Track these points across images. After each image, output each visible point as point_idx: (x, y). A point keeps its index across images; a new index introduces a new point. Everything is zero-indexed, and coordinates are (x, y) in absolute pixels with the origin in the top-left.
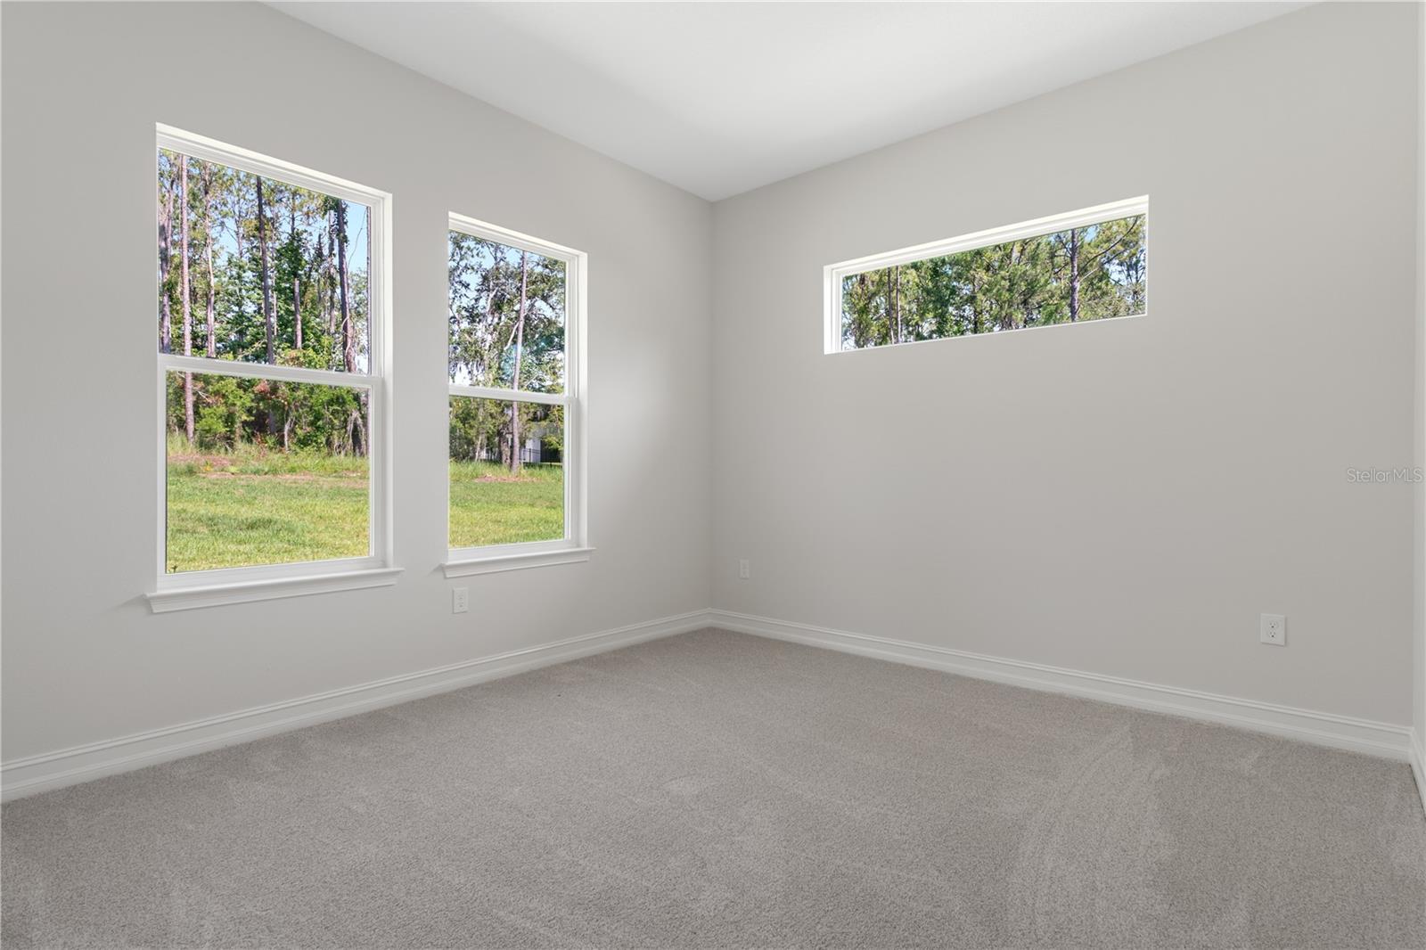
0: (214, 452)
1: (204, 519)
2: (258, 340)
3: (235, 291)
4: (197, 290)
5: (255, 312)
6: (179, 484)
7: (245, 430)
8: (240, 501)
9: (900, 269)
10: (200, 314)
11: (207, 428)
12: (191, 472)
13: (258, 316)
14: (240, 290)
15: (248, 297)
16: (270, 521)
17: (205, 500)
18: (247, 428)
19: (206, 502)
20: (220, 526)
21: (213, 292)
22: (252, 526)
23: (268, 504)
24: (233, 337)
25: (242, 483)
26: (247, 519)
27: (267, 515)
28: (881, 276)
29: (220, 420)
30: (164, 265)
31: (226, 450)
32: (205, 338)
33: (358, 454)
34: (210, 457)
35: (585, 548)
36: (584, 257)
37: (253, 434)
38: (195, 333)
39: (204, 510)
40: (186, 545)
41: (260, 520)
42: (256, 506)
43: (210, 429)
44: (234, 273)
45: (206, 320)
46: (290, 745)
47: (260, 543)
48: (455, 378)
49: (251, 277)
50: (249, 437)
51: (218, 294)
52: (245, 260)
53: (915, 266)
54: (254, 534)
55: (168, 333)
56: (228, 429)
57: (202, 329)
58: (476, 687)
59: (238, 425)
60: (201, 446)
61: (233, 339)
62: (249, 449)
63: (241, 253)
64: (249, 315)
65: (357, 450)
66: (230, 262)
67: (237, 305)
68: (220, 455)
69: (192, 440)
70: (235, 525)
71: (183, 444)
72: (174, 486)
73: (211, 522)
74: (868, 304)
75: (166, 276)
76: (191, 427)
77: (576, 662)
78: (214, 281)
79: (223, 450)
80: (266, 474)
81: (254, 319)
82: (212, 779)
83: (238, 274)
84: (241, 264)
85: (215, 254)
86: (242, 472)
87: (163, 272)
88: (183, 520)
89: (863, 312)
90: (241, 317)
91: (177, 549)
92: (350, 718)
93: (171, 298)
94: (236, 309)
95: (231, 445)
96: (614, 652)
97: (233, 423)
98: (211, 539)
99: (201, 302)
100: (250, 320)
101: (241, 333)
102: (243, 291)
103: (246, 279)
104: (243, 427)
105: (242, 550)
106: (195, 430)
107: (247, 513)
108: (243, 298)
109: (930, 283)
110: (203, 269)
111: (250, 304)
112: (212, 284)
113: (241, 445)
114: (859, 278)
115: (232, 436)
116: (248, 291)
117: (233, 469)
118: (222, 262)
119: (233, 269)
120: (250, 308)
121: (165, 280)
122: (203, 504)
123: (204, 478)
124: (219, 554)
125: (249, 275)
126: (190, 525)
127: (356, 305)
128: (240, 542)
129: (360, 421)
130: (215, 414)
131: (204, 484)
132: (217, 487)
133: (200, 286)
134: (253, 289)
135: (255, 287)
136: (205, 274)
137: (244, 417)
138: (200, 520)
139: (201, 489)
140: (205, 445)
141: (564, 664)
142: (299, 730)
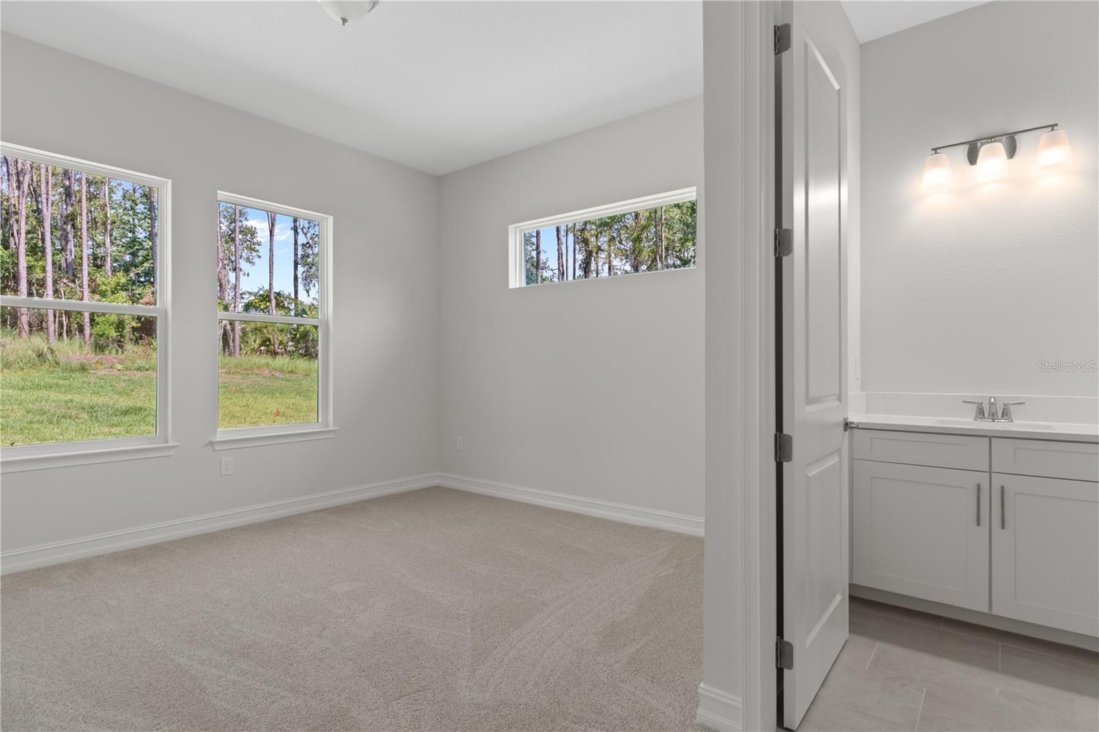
0: (107, 352)
1: (86, 407)
2: (147, 260)
3: (129, 221)
4: (97, 219)
5: (145, 237)
6: (71, 379)
7: (134, 334)
8: (120, 393)
9: (664, 209)
10: (100, 238)
11: (101, 333)
12: (83, 369)
13: (148, 241)
14: (134, 220)
15: (139, 226)
16: (140, 409)
17: (91, 392)
18: (135, 333)
19: (91, 394)
20: (99, 413)
21: (109, 222)
22: (126, 412)
23: (143, 394)
24: (128, 258)
25: (126, 378)
26: (121, 407)
27: (139, 404)
28: (650, 213)
29: (111, 327)
30: (68, 199)
31: (117, 351)
32: (103, 259)
33: (227, 353)
34: (104, 356)
35: (331, 428)
36: (331, 219)
37: (141, 338)
38: (95, 254)
39: (87, 400)
40: (67, 429)
41: (132, 409)
42: (132, 397)
43: (104, 334)
44: (128, 206)
45: (104, 244)
46: (84, 567)
47: (130, 426)
48: (310, 291)
49: (142, 209)
50: (137, 340)
51: (115, 223)
52: (137, 195)
53: (678, 206)
54: (126, 419)
55: (71, 255)
56: (119, 334)
57: (101, 252)
58: (237, 528)
59: (128, 329)
60: (96, 347)
61: (128, 260)
62: (136, 350)
63: (134, 190)
64: (140, 240)
65: (227, 350)
66: (124, 197)
67: (130, 232)
68: (111, 355)
69: (89, 342)
70: (111, 412)
71: (81, 346)
72: (67, 381)
73: (92, 410)
74: (640, 235)
75: (70, 208)
76: (87, 331)
77: (322, 511)
78: (110, 213)
79: (114, 351)
80: (147, 370)
81: (145, 244)
82: (19, 588)
83: (131, 206)
84: (134, 198)
85: (111, 191)
86: (127, 369)
87: (67, 206)
88: (69, 408)
89: (636, 241)
90: (134, 240)
91: (59, 431)
92: (135, 549)
93: (73, 225)
94: (130, 235)
95: (121, 347)
96: (354, 504)
97: (123, 328)
98: (89, 423)
99: (101, 228)
100: (141, 244)
101: (134, 255)
102: (136, 220)
103: (138, 211)
104: (133, 331)
105: (112, 431)
106: (91, 334)
107: (124, 403)
108: (135, 226)
109: (690, 218)
110: (101, 203)
111: (141, 231)
112: (109, 215)
113: (129, 346)
114: (633, 214)
115: (122, 340)
116: (140, 220)
117: (119, 367)
118: (118, 196)
119: (127, 202)
120: (141, 234)
121: (69, 212)
122: (89, 395)
123: (94, 374)
124: (94, 435)
125: (140, 208)
126: (74, 413)
127: (230, 232)
128: (113, 426)
129: (229, 327)
130: (108, 322)
131: (92, 379)
132: (102, 381)
133: (99, 216)
134: (144, 219)
135: (145, 217)
136: (103, 207)
137: (134, 324)
138: (83, 408)
139: (89, 383)
140: (99, 348)
141: (311, 512)
142: (95, 557)
